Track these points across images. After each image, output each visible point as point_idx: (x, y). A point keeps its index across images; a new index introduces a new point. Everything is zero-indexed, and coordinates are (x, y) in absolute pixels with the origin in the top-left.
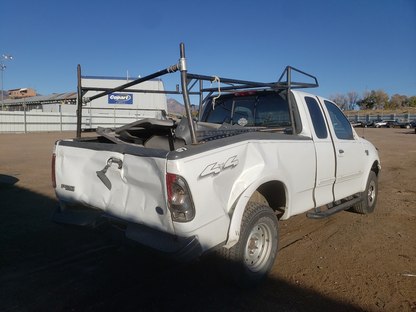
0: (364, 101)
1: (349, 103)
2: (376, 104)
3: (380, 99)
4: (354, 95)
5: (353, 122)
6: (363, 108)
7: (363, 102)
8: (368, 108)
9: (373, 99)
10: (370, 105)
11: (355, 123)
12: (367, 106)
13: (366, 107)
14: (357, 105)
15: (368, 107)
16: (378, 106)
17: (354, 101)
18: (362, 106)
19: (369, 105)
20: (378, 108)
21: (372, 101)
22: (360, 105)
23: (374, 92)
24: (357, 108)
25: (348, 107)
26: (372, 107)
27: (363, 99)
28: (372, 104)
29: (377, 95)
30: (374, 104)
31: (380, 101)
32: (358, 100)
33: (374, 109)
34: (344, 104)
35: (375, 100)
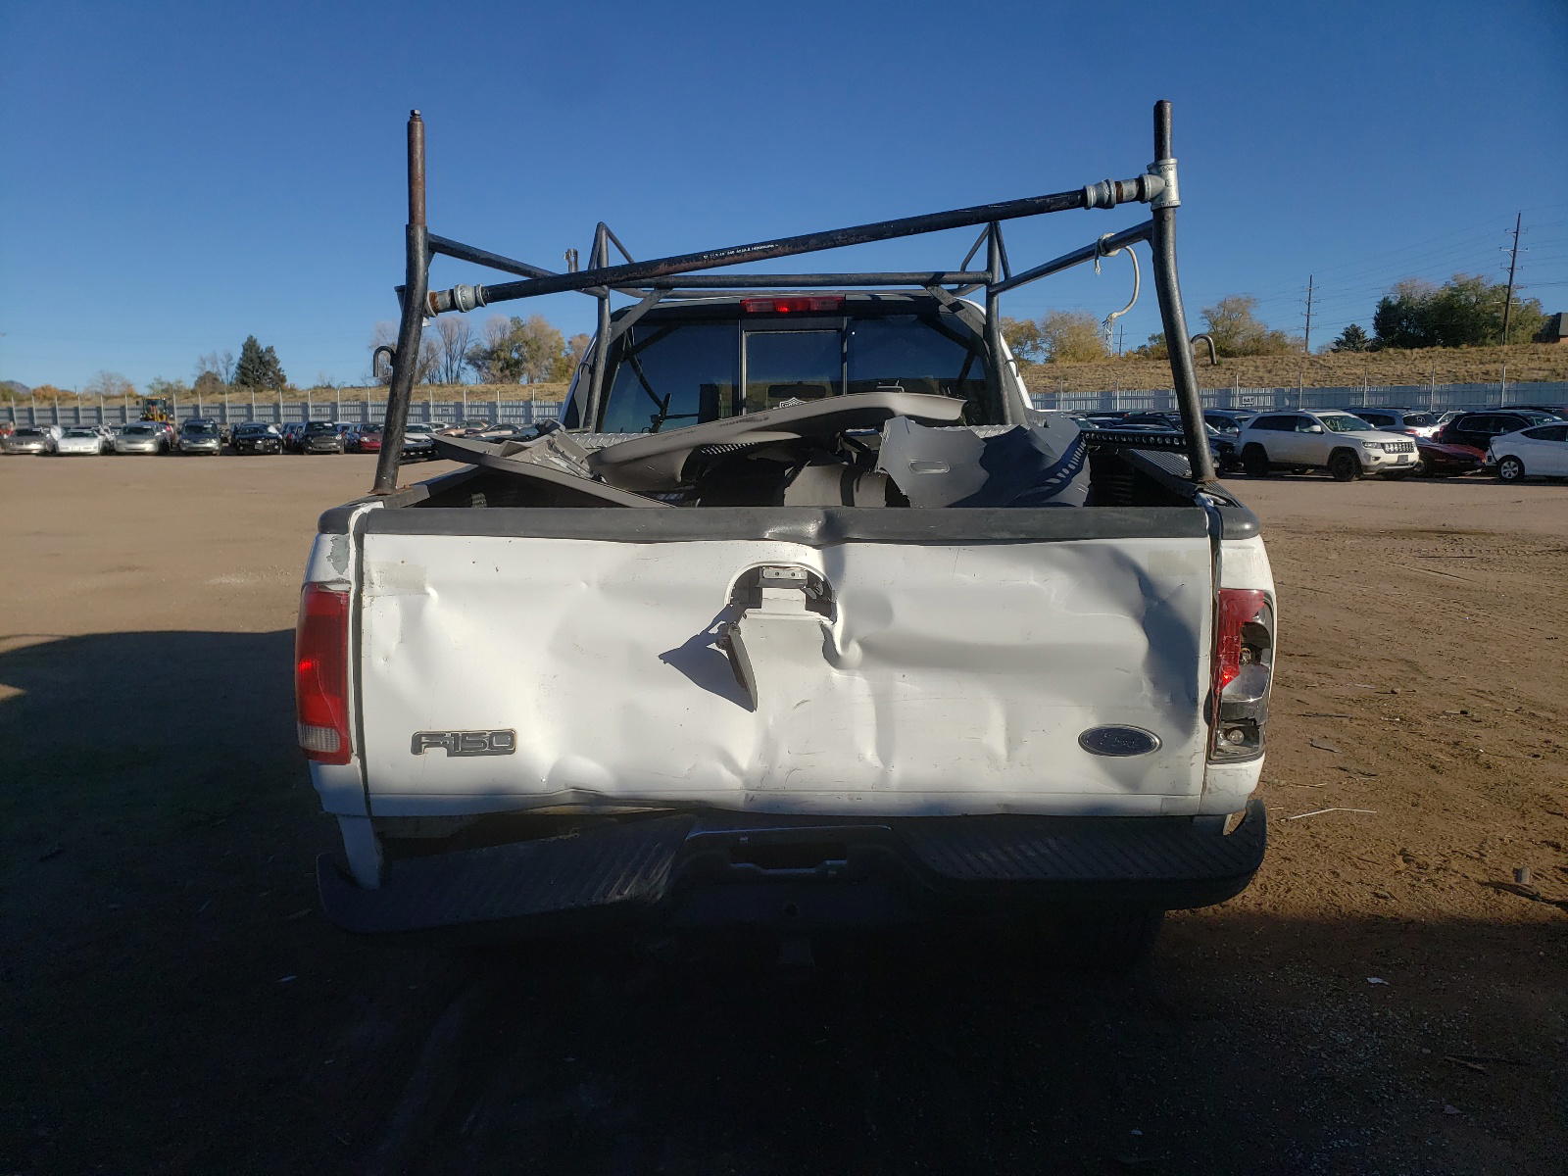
0: (493, 352)
1: (443, 359)
2: (530, 365)
3: (539, 348)
4: (456, 329)
5: (486, 426)
6: (491, 378)
7: (491, 355)
8: (506, 376)
9: (520, 347)
10: (512, 369)
11: (493, 430)
12: (502, 370)
13: (498, 374)
14: (469, 367)
15: (507, 372)
16: (535, 372)
17: (458, 352)
18: (488, 368)
19: (507, 368)
20: (537, 380)
21: (515, 355)
22: (479, 367)
23: (518, 322)
24: (471, 377)
25: (442, 370)
26: (520, 374)
27: (487, 346)
28: (518, 363)
29: (530, 335)
30: (525, 364)
31: (540, 354)
32: (470, 348)
33: (524, 380)
34: (428, 361)
35: (525, 350)
